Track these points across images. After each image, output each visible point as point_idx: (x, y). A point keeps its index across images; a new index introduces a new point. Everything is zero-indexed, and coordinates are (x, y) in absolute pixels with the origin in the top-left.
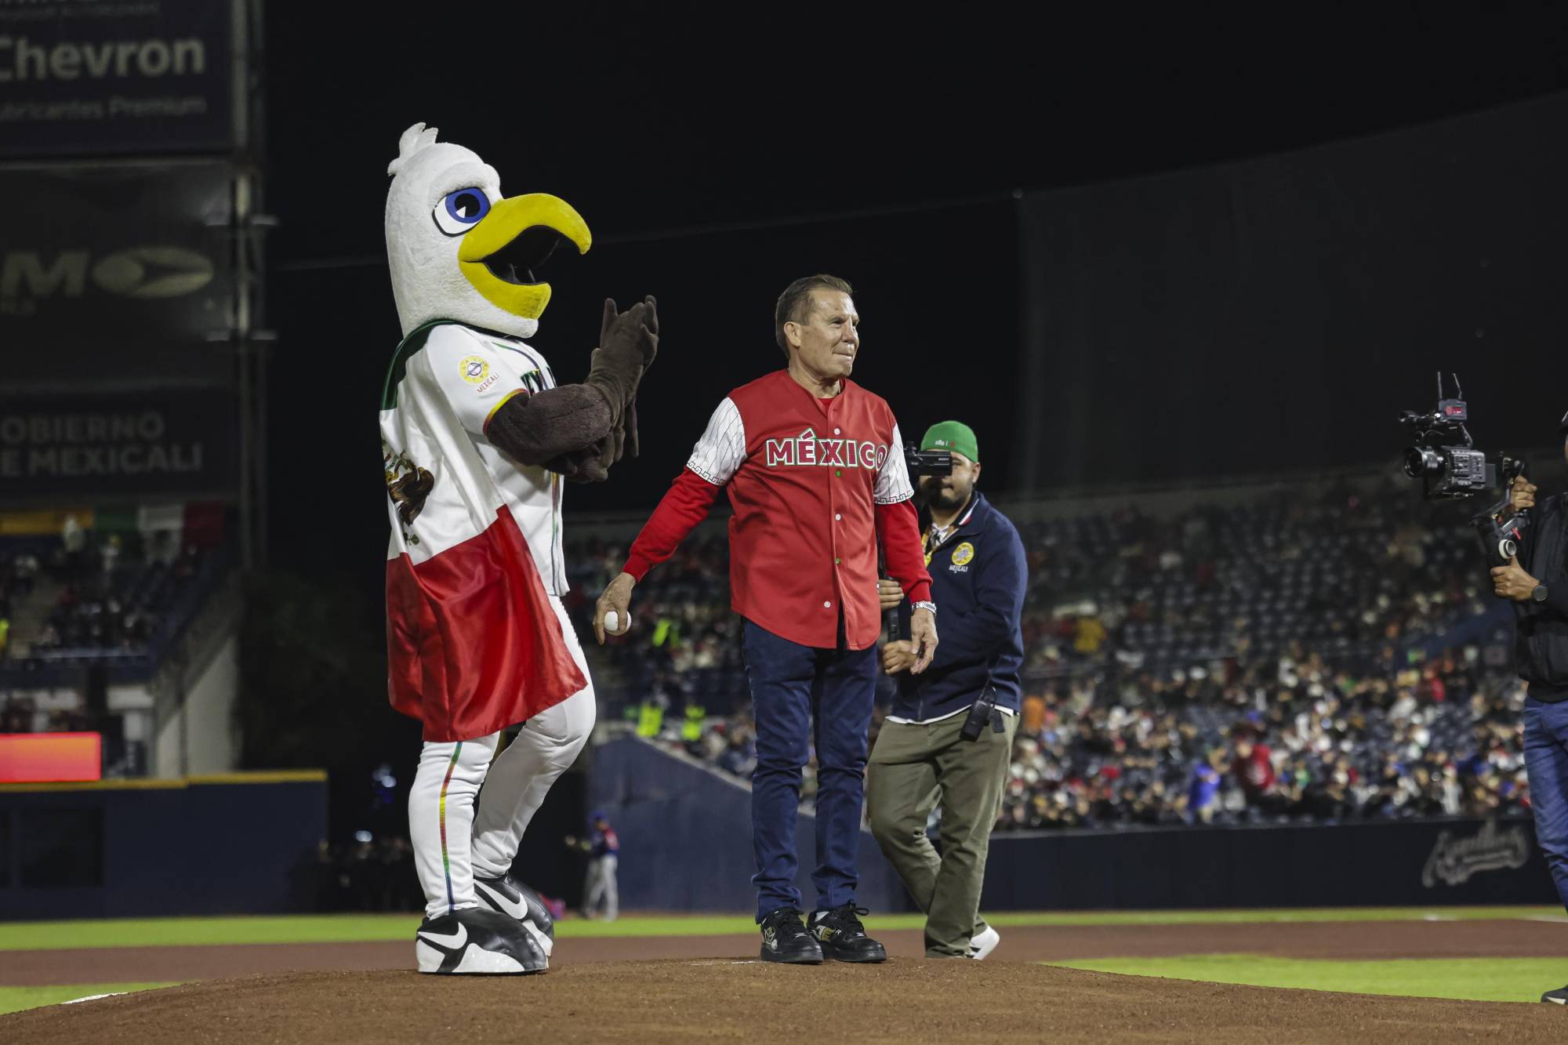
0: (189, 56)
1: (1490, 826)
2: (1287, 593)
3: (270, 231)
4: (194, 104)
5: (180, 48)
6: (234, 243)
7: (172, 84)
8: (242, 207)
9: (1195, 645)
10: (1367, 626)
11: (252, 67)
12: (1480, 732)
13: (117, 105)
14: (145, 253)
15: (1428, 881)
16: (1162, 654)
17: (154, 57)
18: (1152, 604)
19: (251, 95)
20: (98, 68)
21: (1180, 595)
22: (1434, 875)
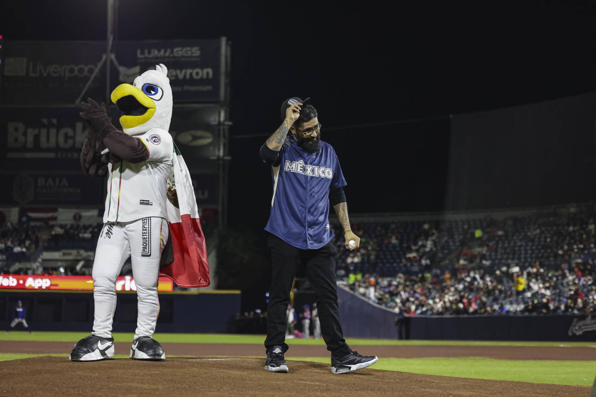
0: (208, 73)
1: (590, 317)
2: (536, 244)
3: (230, 126)
4: (209, 88)
5: (205, 71)
6: (219, 130)
7: (202, 82)
8: (222, 119)
9: (507, 259)
10: (559, 254)
11: (227, 76)
12: (589, 288)
13: (186, 88)
14: (194, 132)
15: (570, 334)
16: (497, 261)
17: (197, 74)
18: (495, 246)
19: (226, 85)
20: (181, 76)
21: (503, 244)
22: (572, 332)
